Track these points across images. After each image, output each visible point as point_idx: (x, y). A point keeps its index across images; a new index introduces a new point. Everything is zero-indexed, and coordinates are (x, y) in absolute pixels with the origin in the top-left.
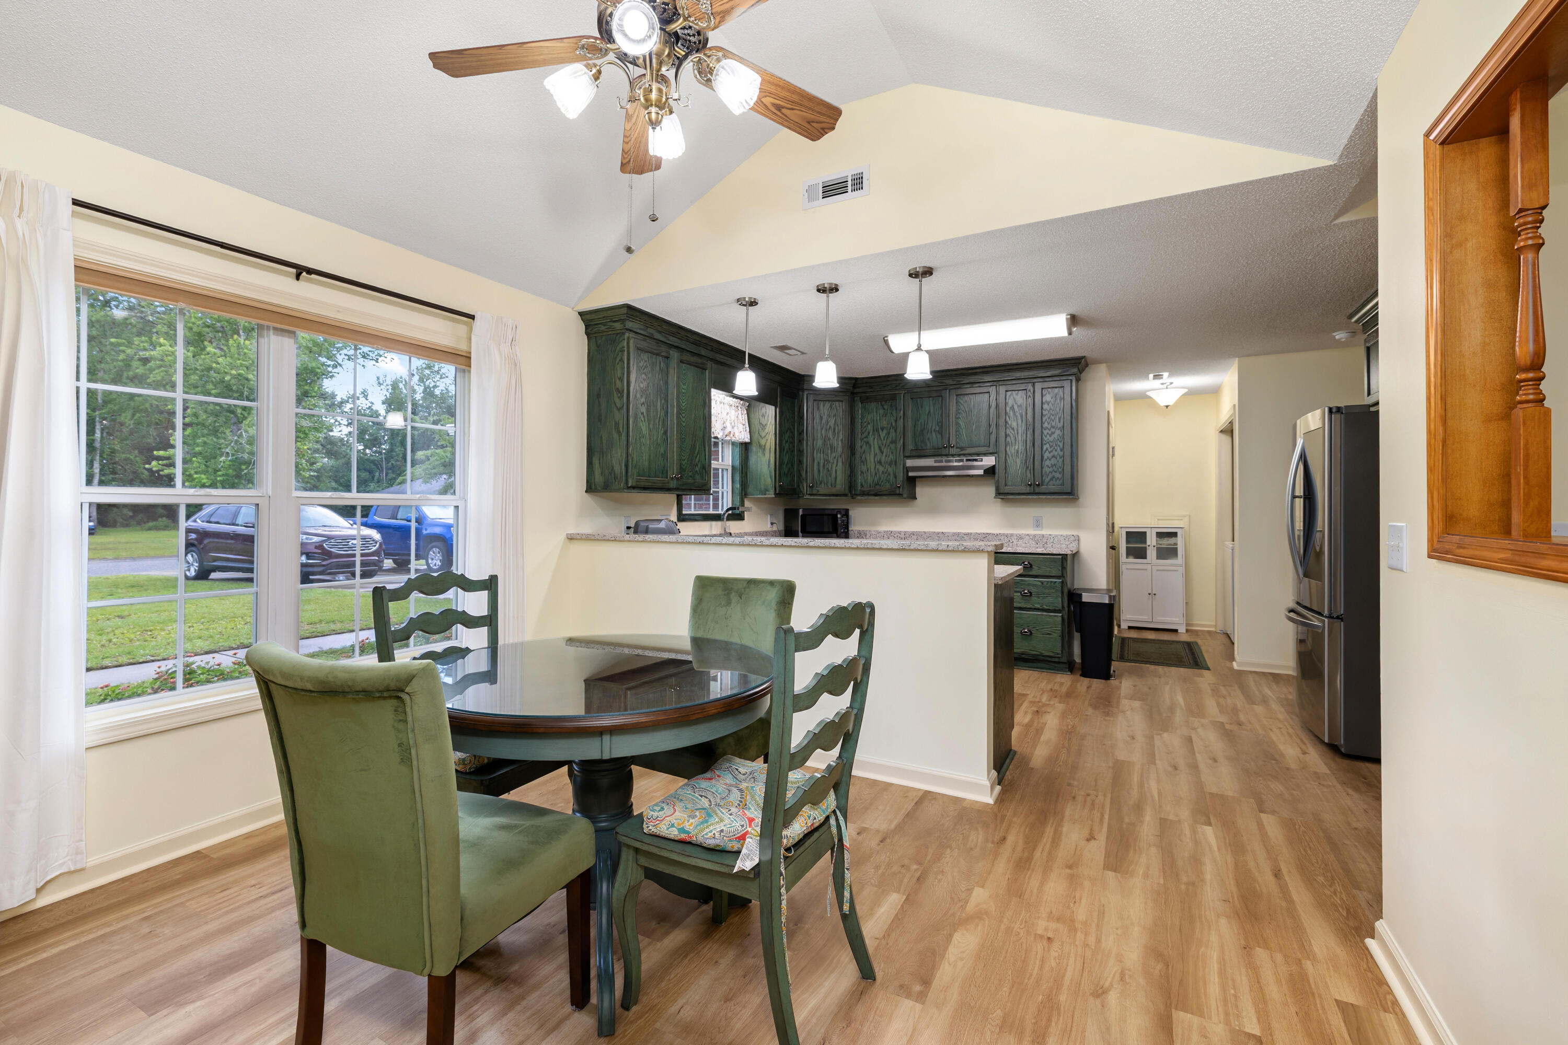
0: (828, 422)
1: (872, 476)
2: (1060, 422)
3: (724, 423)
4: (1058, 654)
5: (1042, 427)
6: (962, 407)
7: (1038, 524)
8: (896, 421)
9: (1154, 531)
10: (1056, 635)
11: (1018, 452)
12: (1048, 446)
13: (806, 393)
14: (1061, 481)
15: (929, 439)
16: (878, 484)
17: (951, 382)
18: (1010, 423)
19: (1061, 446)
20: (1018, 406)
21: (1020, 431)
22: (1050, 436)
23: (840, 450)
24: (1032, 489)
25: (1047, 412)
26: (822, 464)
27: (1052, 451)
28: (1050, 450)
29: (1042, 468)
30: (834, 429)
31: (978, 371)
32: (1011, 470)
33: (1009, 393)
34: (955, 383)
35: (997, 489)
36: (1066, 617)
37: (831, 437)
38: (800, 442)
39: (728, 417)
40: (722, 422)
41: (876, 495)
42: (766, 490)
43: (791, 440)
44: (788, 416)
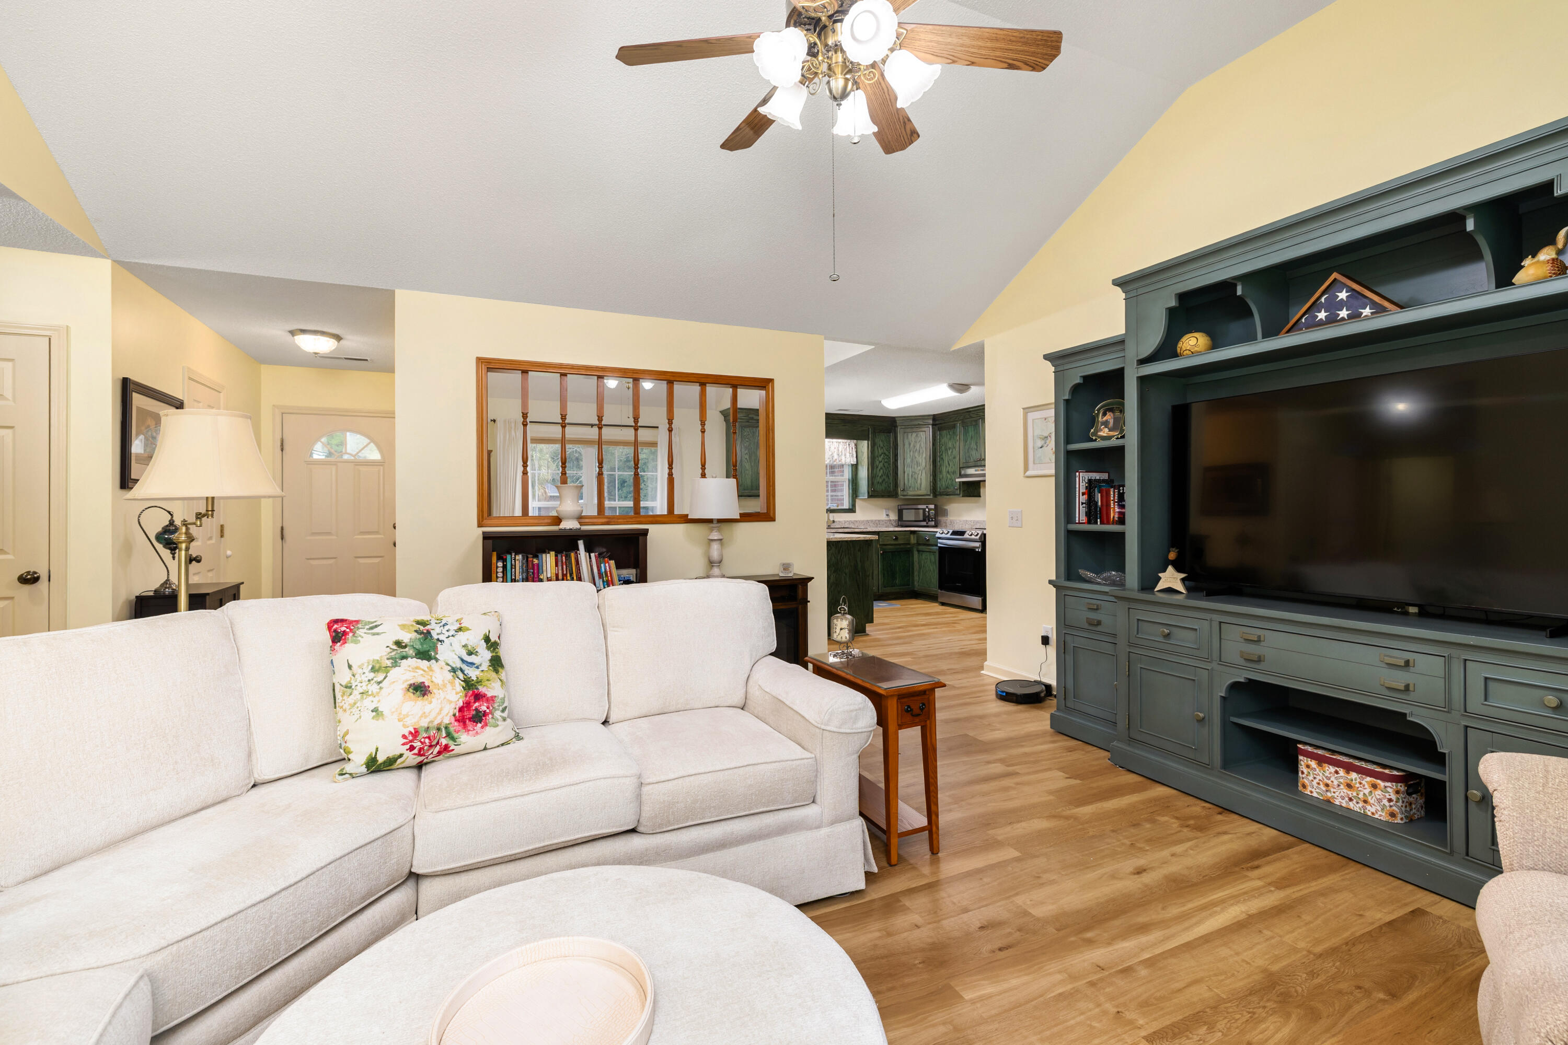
0: (915, 446)
1: (944, 482)
8: (956, 443)
13: (899, 427)
15: (971, 454)
16: (947, 487)
23: (924, 464)
26: (910, 475)
30: (919, 450)
37: (917, 457)
38: (896, 460)
39: (836, 450)
40: (831, 453)
41: (947, 495)
42: (864, 494)
43: (886, 460)
44: (882, 445)
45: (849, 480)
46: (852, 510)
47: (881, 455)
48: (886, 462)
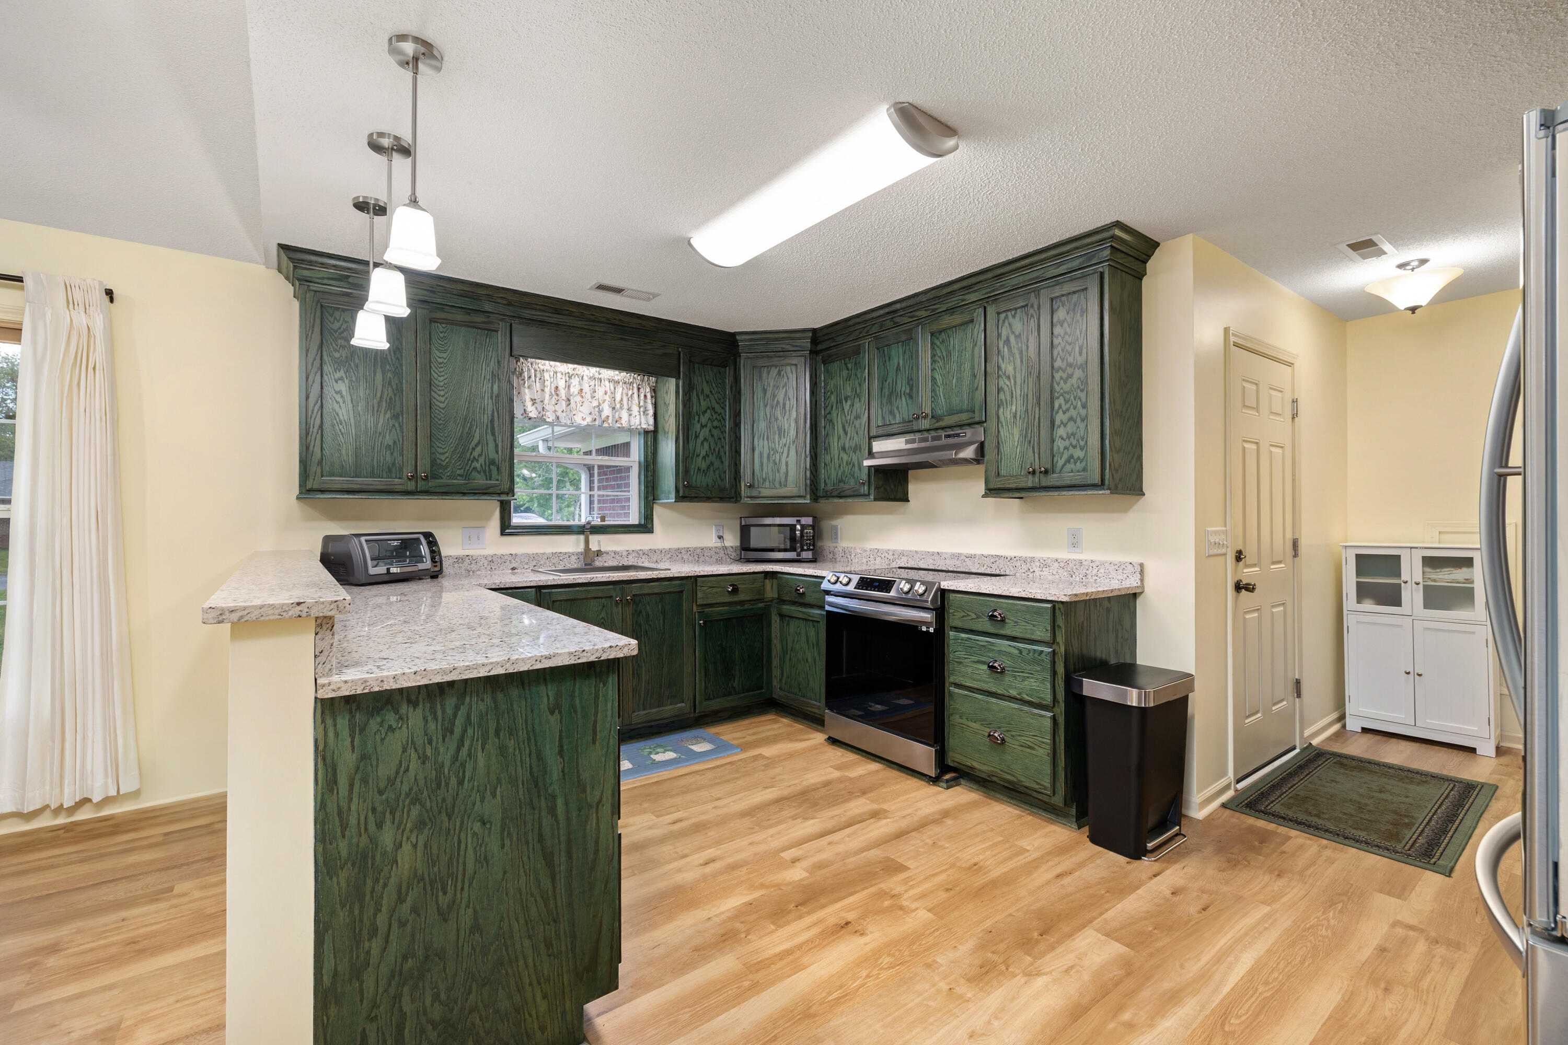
0: (774, 396)
1: (835, 469)
2: (1080, 354)
3: (599, 405)
4: (1045, 788)
5: (1053, 367)
6: (938, 351)
7: (1075, 543)
8: (860, 385)
9: (1417, 557)
10: (1041, 751)
11: (1015, 417)
12: (1061, 400)
13: (743, 354)
14: (1084, 464)
15: (898, 408)
16: (841, 481)
17: (923, 313)
18: (1003, 366)
19: (1084, 400)
20: (1016, 337)
21: (1018, 381)
22: (1065, 382)
23: (793, 433)
24: (1037, 480)
25: (1060, 339)
26: (765, 455)
27: (1068, 410)
28: (1064, 408)
29: (1053, 441)
30: (784, 405)
31: (956, 287)
32: (1006, 449)
33: (1002, 316)
34: (928, 313)
35: (987, 482)
36: (1061, 720)
37: (779, 417)
38: (737, 425)
39: (607, 398)
40: (595, 403)
41: (840, 497)
42: (669, 492)
43: (716, 423)
44: (707, 391)
45: (640, 463)
46: (645, 527)
47: (704, 412)
48: (716, 427)
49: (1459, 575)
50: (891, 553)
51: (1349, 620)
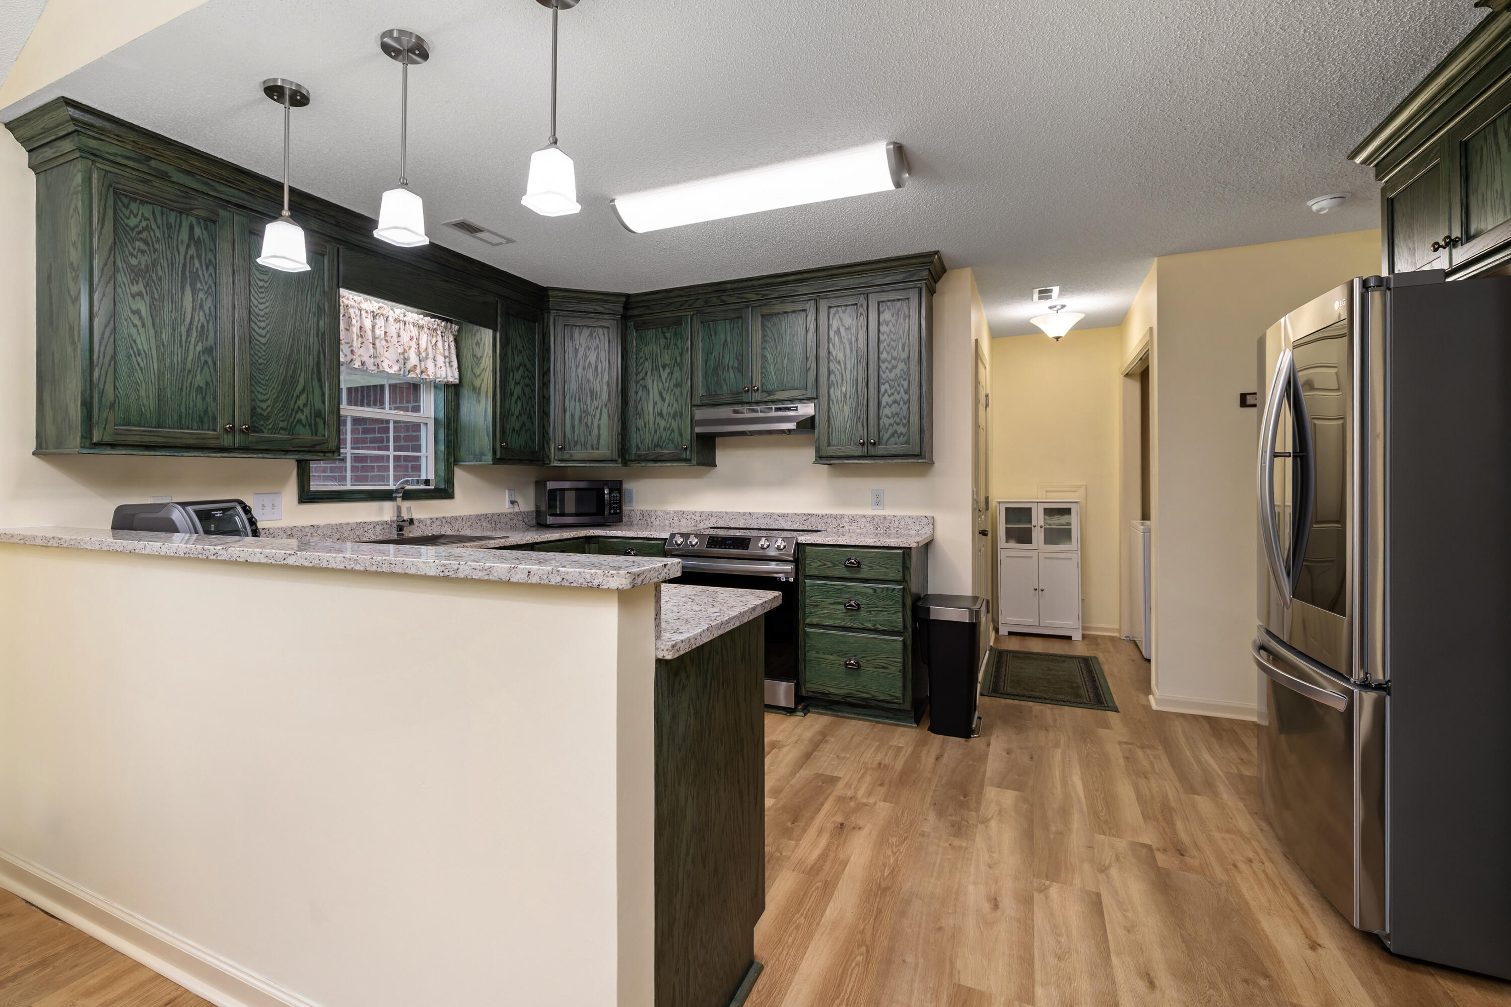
0: (586, 357)
1: (650, 433)
2: (903, 350)
3: (405, 351)
4: (897, 698)
5: (879, 358)
6: (769, 332)
7: (878, 501)
8: (681, 355)
9: (1041, 507)
10: (894, 668)
11: (845, 396)
12: (887, 386)
13: (553, 313)
14: (906, 438)
15: (725, 380)
16: (657, 445)
17: (753, 297)
18: (834, 353)
19: (906, 386)
20: (846, 329)
21: (848, 366)
22: (890, 372)
23: (605, 396)
24: (866, 450)
25: (885, 336)
26: (577, 418)
27: (893, 394)
28: (889, 392)
29: (879, 419)
30: (596, 367)
31: (790, 278)
32: (837, 422)
33: (833, 311)
34: (759, 297)
35: (818, 451)
36: (909, 642)
37: (592, 379)
38: (545, 384)
39: (413, 344)
40: (400, 350)
41: (656, 461)
42: (482, 454)
43: (527, 381)
44: (520, 347)
45: (436, 420)
46: (445, 492)
47: (518, 369)
48: (527, 385)
49: (1064, 519)
50: (698, 515)
51: (1002, 555)
